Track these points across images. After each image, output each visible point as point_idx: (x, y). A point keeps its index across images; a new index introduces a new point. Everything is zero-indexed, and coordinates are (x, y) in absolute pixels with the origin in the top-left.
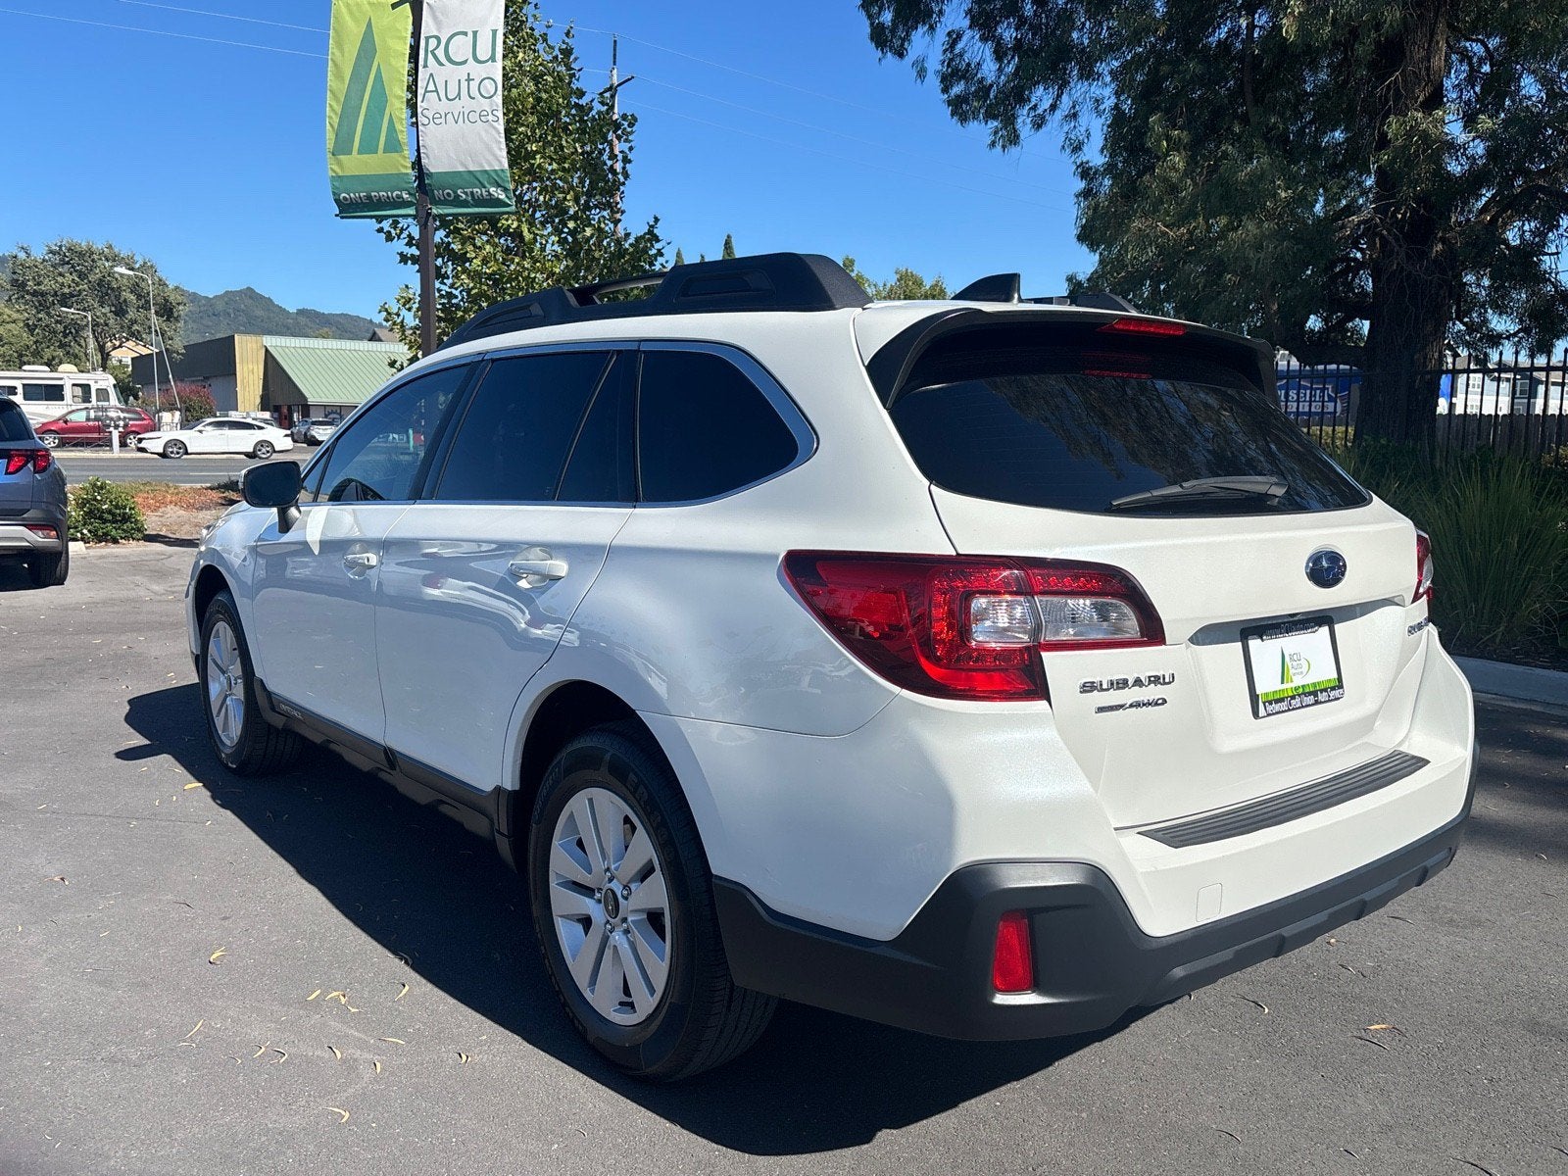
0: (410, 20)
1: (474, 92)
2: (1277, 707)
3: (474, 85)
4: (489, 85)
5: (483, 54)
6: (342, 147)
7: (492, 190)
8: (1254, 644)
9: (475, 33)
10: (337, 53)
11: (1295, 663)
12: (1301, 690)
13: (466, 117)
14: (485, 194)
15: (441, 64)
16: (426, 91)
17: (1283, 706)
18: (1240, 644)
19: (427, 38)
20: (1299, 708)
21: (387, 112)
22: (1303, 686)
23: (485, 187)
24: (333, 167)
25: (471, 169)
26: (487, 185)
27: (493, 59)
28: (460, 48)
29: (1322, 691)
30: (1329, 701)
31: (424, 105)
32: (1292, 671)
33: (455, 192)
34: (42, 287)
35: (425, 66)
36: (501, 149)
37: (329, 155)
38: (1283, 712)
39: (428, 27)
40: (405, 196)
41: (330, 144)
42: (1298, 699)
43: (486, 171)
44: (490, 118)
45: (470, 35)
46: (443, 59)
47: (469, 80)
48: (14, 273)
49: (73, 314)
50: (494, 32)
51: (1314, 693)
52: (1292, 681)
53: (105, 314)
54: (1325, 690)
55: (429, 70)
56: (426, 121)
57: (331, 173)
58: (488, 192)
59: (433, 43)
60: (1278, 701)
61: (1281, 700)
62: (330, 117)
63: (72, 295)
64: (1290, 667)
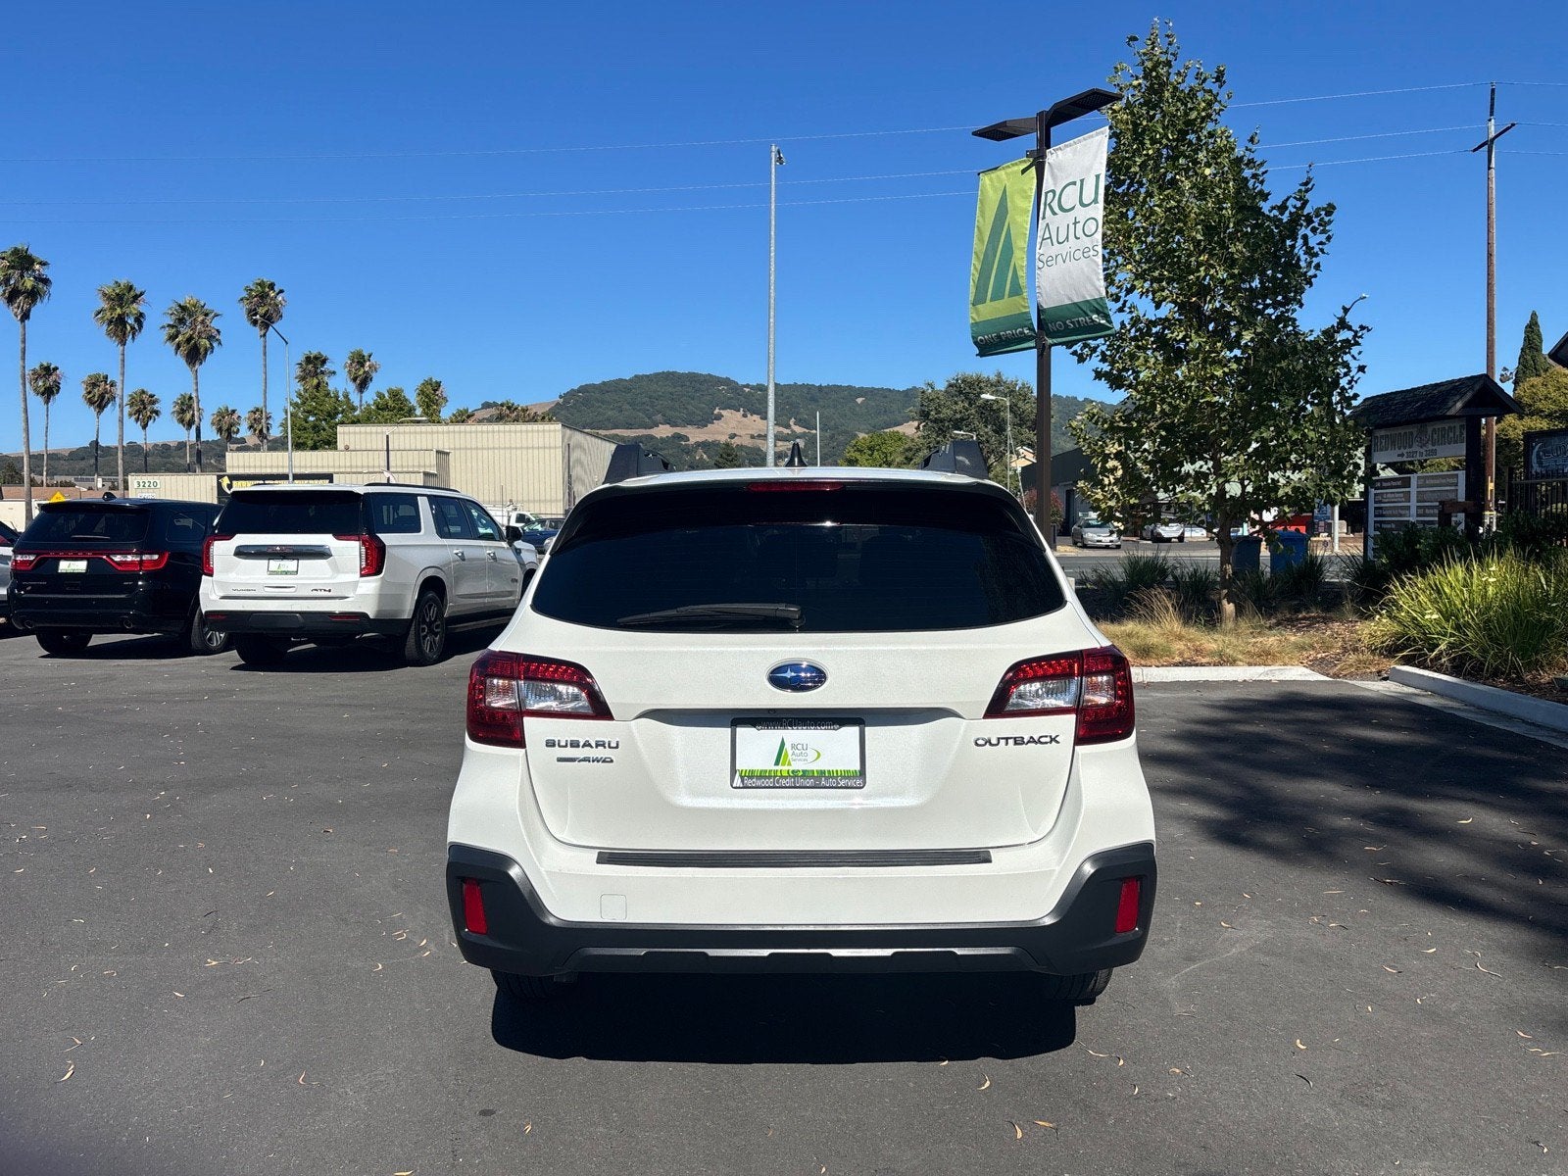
0: (1035, 181)
1: (1079, 233)
2: (757, 782)
3: (1079, 226)
4: (1092, 225)
5: (1088, 197)
6: (979, 299)
7: (1094, 316)
8: (743, 732)
9: (1082, 181)
10: (981, 220)
11: (796, 751)
12: (800, 774)
13: (1072, 256)
14: (1088, 321)
15: (1054, 213)
16: (1043, 239)
17: (767, 782)
18: (728, 729)
19: (1046, 193)
21: (1012, 263)
22: (804, 771)
23: (1088, 315)
24: (972, 316)
25: (1076, 301)
26: (1090, 313)
27: (1095, 201)
28: (1070, 198)
29: (825, 778)
30: (836, 787)
31: (1041, 252)
32: (791, 757)
33: (1065, 324)
34: (942, 416)
35: (1044, 218)
36: (1099, 280)
37: (971, 306)
38: (764, 787)
39: (1048, 183)
40: (1026, 332)
41: (971, 298)
42: (787, 781)
43: (1088, 301)
44: (1092, 253)
45: (1078, 183)
46: (1057, 209)
47: (1075, 223)
48: (922, 405)
49: (963, 435)
50: (1098, 177)
51: (817, 779)
52: (789, 764)
53: (987, 433)
54: (835, 778)
55: (1047, 221)
56: (1041, 265)
57: (971, 321)
58: (1091, 318)
59: (1050, 195)
60: (759, 777)
61: (765, 777)
62: (973, 275)
63: (962, 419)
64: (789, 754)
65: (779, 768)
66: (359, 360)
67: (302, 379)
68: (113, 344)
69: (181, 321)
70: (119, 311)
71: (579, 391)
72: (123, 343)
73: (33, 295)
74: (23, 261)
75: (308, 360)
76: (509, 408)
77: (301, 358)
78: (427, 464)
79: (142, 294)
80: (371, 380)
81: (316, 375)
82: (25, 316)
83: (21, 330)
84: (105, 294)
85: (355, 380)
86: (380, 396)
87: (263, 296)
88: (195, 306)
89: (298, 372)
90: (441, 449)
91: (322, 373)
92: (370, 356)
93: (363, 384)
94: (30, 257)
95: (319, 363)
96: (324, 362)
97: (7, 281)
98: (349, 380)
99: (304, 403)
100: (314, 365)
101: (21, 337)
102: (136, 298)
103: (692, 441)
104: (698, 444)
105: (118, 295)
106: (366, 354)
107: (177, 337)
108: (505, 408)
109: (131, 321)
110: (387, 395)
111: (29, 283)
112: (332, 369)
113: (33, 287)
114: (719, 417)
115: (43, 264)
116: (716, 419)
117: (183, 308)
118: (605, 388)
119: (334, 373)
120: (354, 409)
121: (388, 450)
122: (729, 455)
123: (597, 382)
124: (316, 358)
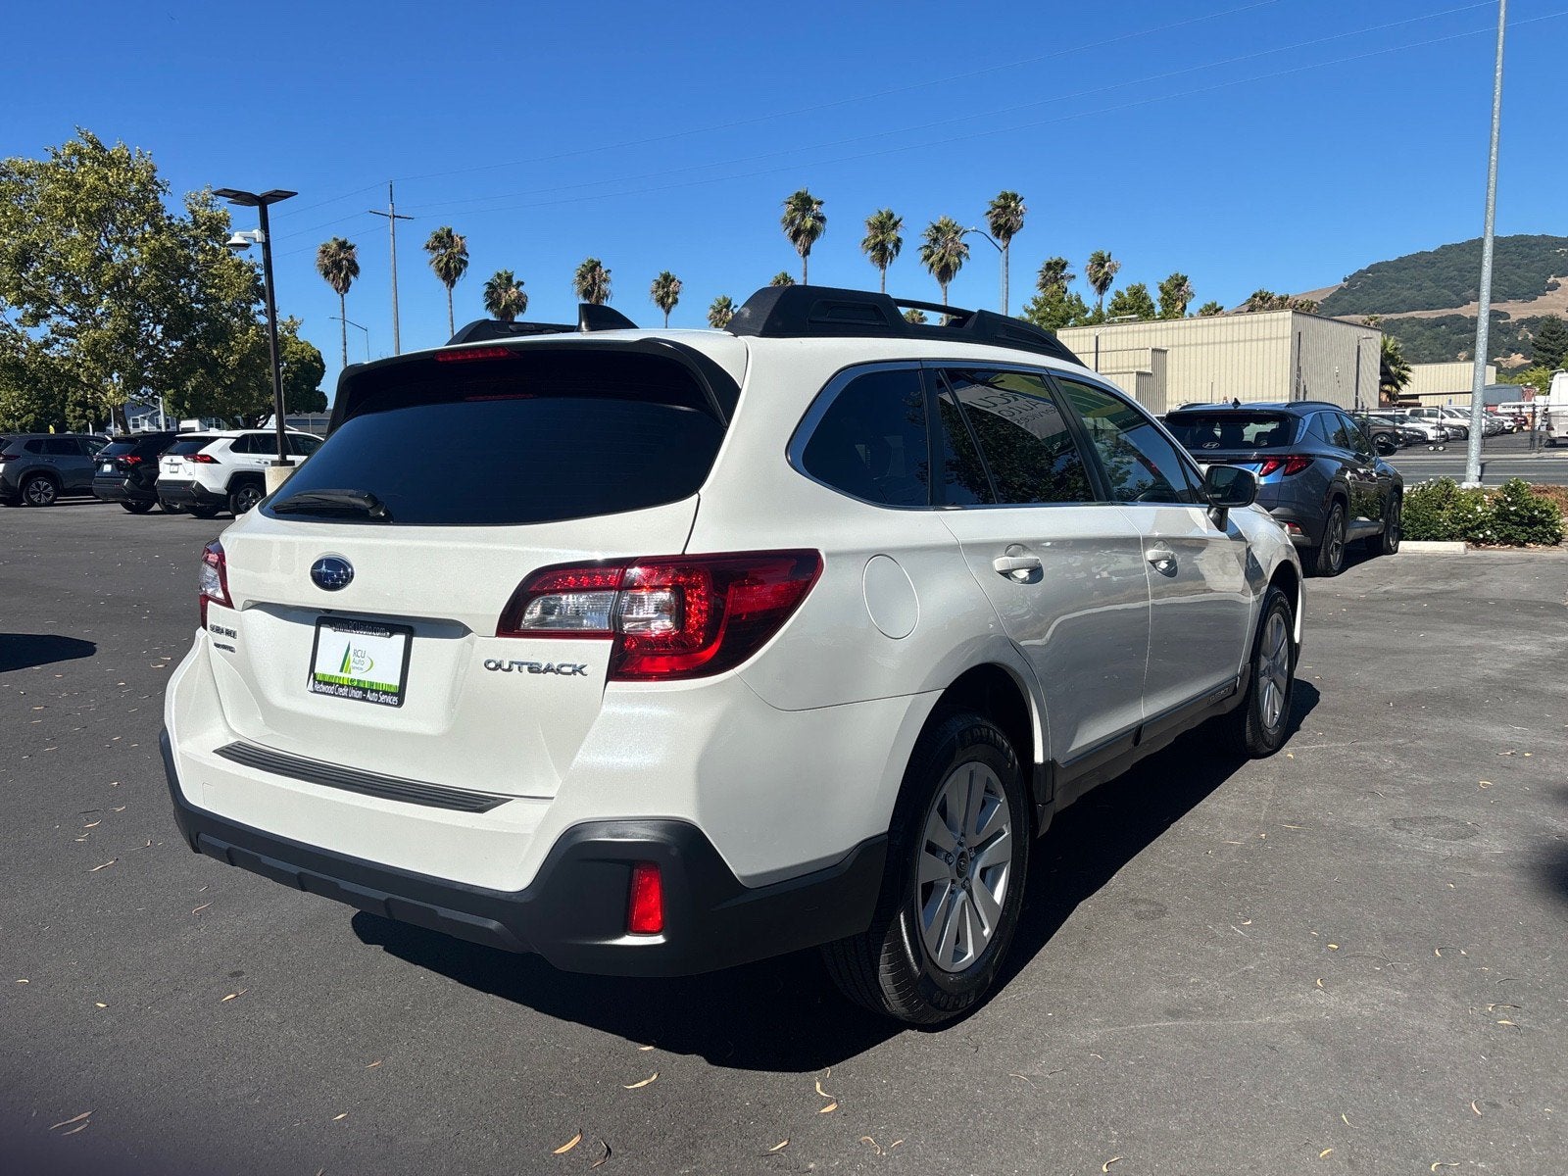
2: (324, 688)
8: (326, 632)
11: (357, 658)
12: (356, 684)
17: (330, 689)
18: (314, 628)
20: (344, 697)
22: (359, 681)
29: (372, 691)
30: (377, 702)
32: (352, 664)
38: (328, 694)
42: (346, 690)
51: (365, 691)
52: (350, 673)
54: (377, 692)
60: (326, 683)
61: (330, 684)
64: (352, 660)
65: (342, 675)
66: (1100, 261)
67: (1043, 286)
68: (875, 269)
69: (935, 240)
70: (881, 237)
71: (1368, 271)
72: (883, 267)
73: (813, 233)
74: (804, 203)
75: (1049, 267)
76: (1262, 298)
77: (1042, 266)
78: (1143, 364)
79: (900, 220)
80: (1111, 280)
81: (1056, 280)
82: (807, 252)
83: (803, 264)
84: (870, 224)
85: (1094, 282)
86: (1119, 294)
87: (1005, 207)
88: (947, 225)
89: (1039, 279)
90: (1158, 347)
91: (1062, 278)
92: (1109, 256)
93: (1102, 286)
94: (809, 198)
95: (1059, 268)
96: (1064, 267)
97: (792, 222)
98: (1090, 283)
99: (1038, 310)
100: (1055, 271)
101: (803, 271)
102: (896, 224)
103: (1514, 318)
104: (1522, 322)
105: (880, 222)
106: (1106, 255)
107: (931, 256)
108: (1258, 298)
109: (890, 246)
110: (1126, 295)
111: (809, 222)
112: (1072, 273)
113: (812, 227)
114: (1555, 287)
115: (820, 203)
116: (1548, 290)
117: (938, 229)
118: (1402, 264)
119: (1074, 277)
120: (1086, 311)
121: (1097, 352)
122: (1553, 333)
123: (1392, 258)
124: (1057, 263)
